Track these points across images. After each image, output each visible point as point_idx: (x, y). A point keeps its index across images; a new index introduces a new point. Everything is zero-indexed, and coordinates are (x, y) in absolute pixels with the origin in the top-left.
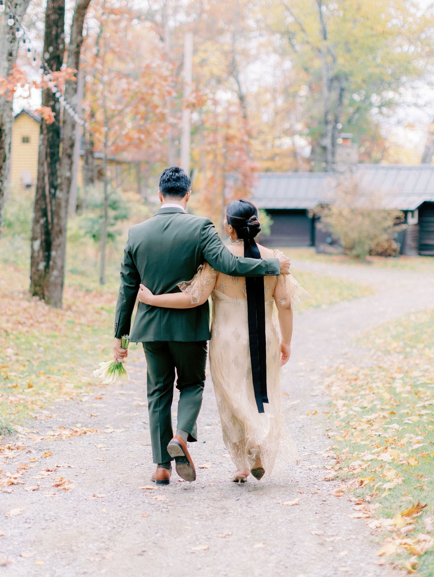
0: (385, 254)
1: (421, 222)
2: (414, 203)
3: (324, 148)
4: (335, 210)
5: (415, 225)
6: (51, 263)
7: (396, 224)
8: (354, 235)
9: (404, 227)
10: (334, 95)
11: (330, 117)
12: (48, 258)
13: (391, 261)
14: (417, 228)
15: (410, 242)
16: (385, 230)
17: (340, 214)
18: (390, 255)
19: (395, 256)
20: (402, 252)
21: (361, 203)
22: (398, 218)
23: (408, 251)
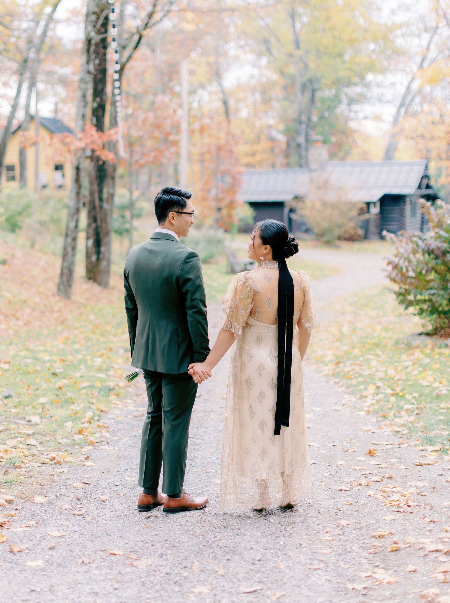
0: (351, 239)
1: (382, 211)
2: (376, 195)
3: (299, 146)
4: (308, 203)
5: (377, 214)
6: (101, 256)
7: (360, 214)
8: (325, 224)
9: (366, 216)
10: (307, 96)
11: (304, 118)
12: (98, 253)
13: (356, 246)
14: (379, 217)
15: (373, 228)
16: (351, 219)
17: (313, 207)
18: (356, 240)
19: (360, 241)
20: (366, 237)
21: (331, 197)
22: (362, 209)
23: (371, 236)
